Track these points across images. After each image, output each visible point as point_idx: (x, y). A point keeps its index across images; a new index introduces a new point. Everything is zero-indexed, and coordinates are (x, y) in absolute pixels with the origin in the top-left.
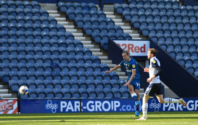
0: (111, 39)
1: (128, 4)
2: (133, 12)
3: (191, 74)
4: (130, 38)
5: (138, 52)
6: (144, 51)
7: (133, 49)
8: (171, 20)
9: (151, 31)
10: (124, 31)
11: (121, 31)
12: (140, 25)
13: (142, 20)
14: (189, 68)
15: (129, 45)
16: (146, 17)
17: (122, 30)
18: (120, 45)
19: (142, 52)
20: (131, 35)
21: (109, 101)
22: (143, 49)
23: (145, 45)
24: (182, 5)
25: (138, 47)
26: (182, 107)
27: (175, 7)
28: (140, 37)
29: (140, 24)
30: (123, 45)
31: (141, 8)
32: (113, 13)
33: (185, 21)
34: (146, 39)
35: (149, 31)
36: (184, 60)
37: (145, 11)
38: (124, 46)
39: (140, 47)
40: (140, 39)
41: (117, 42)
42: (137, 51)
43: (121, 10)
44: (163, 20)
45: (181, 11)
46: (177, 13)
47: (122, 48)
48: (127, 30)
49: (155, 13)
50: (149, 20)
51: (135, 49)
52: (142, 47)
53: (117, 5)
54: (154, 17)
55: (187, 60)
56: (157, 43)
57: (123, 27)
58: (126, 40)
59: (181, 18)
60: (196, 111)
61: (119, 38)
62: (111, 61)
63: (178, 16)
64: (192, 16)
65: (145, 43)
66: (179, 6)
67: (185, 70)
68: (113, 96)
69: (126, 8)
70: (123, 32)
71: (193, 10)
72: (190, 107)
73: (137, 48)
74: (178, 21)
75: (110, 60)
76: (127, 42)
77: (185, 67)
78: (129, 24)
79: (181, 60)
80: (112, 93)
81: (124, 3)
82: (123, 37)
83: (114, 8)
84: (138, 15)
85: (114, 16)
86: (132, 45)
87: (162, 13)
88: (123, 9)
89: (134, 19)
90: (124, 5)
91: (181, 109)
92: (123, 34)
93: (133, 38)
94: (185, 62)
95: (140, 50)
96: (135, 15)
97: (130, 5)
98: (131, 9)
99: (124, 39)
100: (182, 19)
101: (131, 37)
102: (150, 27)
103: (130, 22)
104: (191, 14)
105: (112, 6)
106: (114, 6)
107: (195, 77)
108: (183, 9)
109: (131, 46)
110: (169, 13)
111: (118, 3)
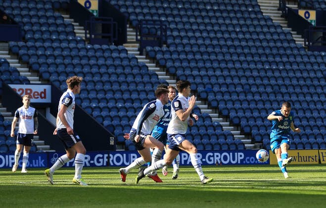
0: (6, 82)
1: (26, 43)
2: (31, 52)
3: (99, 123)
4: (27, 82)
5: (38, 98)
6: (45, 97)
7: (32, 94)
8: (76, 61)
9: (52, 73)
10: (21, 73)
11: (17, 73)
12: (40, 67)
13: (41, 60)
14: (97, 116)
15: (27, 90)
16: (47, 57)
17: (19, 72)
18: (16, 90)
19: (42, 98)
20: (29, 78)
21: (3, 156)
22: (43, 95)
23: (45, 90)
24: (88, 44)
25: (37, 92)
26: (89, 162)
27: (80, 45)
28: (39, 81)
29: (40, 65)
30: (19, 90)
31: (40, 47)
32: (7, 52)
33: (92, 62)
34: (46, 82)
35: (51, 74)
36: (91, 108)
37: (46, 50)
38: (21, 91)
39: (39, 93)
40: (40, 82)
41: (12, 86)
42: (36, 96)
43: (17, 49)
44: (67, 61)
45: (87, 50)
46: (82, 53)
47: (19, 93)
48: (24, 72)
49: (57, 53)
50: (50, 61)
51: (34, 95)
52: (42, 93)
53: (12, 43)
54: (55, 58)
55: (95, 107)
56: (60, 88)
57: (19, 69)
58: (23, 84)
59: (87, 58)
60: (105, 166)
61: (15, 82)
62: (5, 109)
63: (84, 56)
64: (100, 57)
65: (46, 88)
66: (85, 44)
67: (92, 119)
68: (8, 150)
69: (23, 46)
70: (19, 75)
71: (102, 49)
72: (99, 162)
73: (36, 94)
74: (84, 62)
75: (4, 107)
76: (24, 87)
77: (92, 115)
78: (26, 65)
79: (88, 107)
80: (7, 146)
81: (21, 41)
82: (20, 81)
83: (9, 46)
84: (37, 55)
85: (9, 56)
86: (31, 90)
87: (65, 53)
88: (20, 48)
89: (33, 60)
90: (21, 44)
91: (88, 164)
92: (20, 77)
93: (31, 82)
94: (93, 109)
95: (39, 96)
96: (33, 55)
97: (27, 43)
98: (28, 48)
99: (21, 83)
100: (89, 60)
101: (29, 81)
102: (52, 69)
103: (28, 63)
104: (98, 54)
105: (7, 45)
106: (9, 45)
107: (104, 127)
108: (90, 49)
109: (29, 92)
110: (74, 53)
111: (13, 41)
